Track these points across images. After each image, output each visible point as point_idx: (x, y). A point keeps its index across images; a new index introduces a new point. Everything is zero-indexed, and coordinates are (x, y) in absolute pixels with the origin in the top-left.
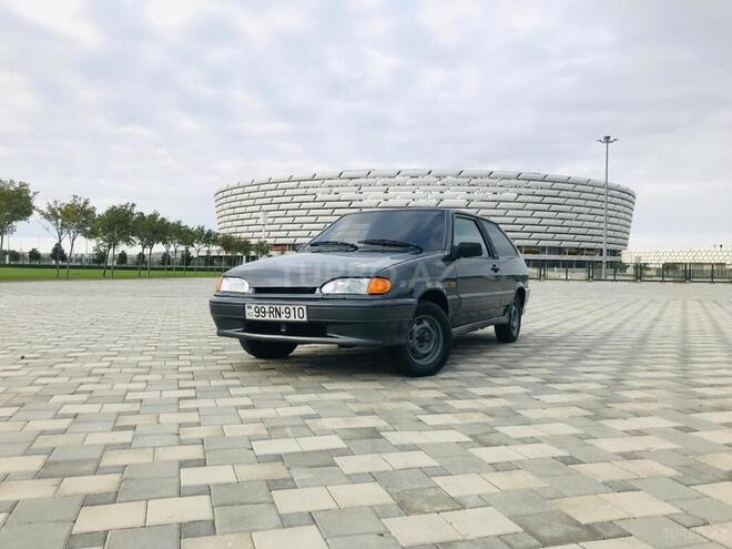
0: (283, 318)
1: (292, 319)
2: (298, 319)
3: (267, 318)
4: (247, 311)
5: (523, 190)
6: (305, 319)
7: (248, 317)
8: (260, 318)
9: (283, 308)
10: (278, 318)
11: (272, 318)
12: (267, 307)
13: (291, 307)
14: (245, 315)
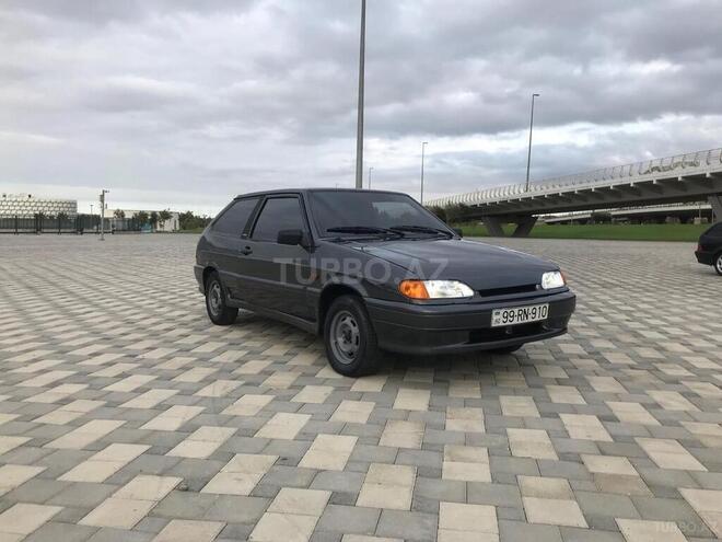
0: (530, 319)
1: (538, 319)
2: (541, 318)
3: (515, 321)
4: (495, 317)
7: (494, 325)
8: (508, 323)
9: (529, 312)
10: (525, 321)
11: (519, 321)
12: (516, 311)
13: (537, 307)
14: (491, 323)
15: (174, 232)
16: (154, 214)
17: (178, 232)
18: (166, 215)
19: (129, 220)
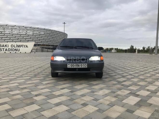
0: (80, 67)
1: (83, 67)
2: (84, 67)
3: (75, 67)
4: (68, 66)
5: (45, 32)
6: (87, 67)
7: (68, 67)
8: (72, 67)
9: (80, 65)
10: (78, 67)
11: (76, 67)
12: (75, 65)
13: (83, 64)
14: (67, 67)
15: (115, 52)
16: (110, 49)
17: (116, 52)
18: (112, 49)
19: (105, 50)
